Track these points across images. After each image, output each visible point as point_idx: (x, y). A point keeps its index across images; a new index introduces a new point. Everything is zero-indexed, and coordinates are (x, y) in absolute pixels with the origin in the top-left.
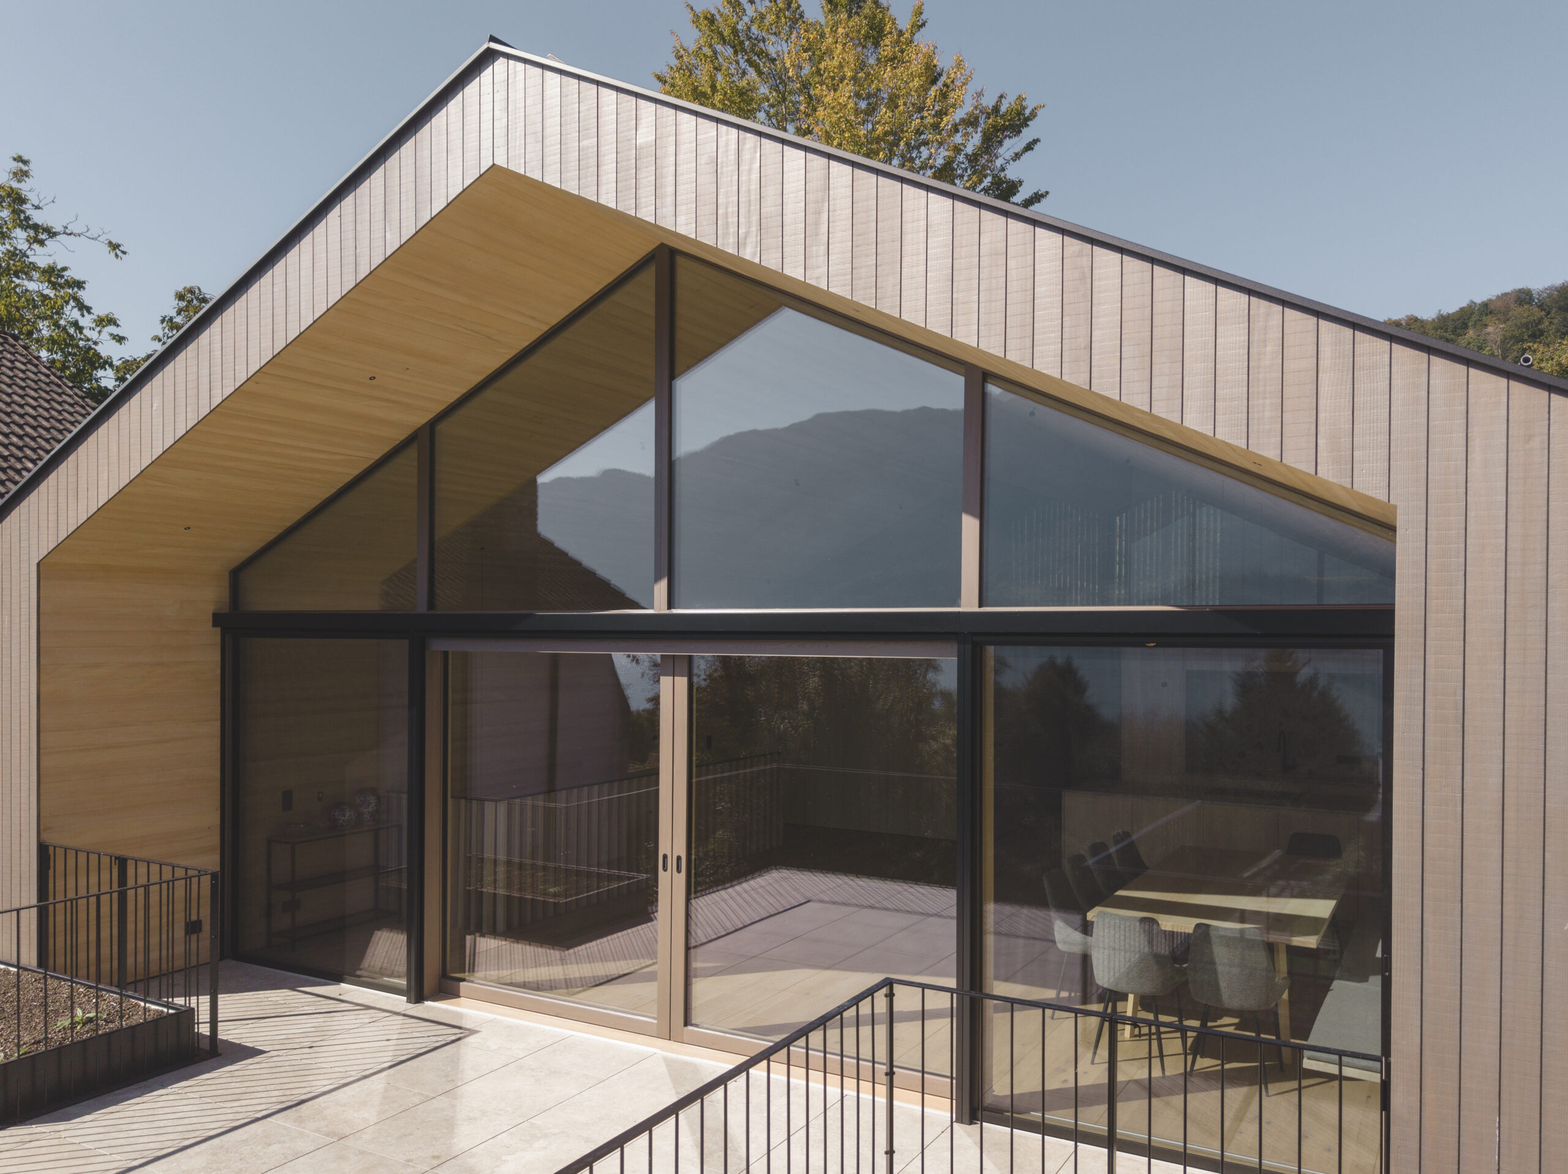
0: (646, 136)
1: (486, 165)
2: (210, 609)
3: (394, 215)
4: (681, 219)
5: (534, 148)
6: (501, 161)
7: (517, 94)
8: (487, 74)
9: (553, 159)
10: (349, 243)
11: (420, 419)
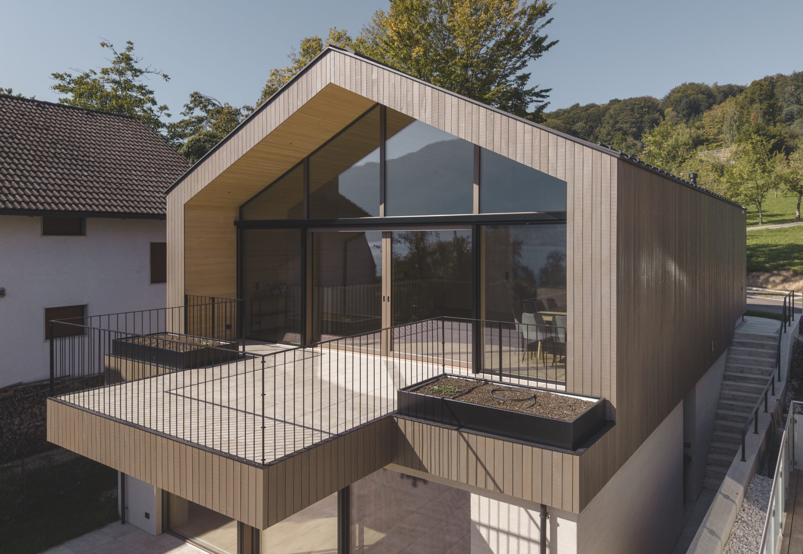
0: (375, 76)
1: (328, 82)
2: (233, 220)
3: (300, 97)
4: (385, 101)
5: (342, 79)
6: (333, 82)
7: (337, 62)
8: (328, 55)
9: (348, 81)
10: (286, 105)
11: (304, 156)
